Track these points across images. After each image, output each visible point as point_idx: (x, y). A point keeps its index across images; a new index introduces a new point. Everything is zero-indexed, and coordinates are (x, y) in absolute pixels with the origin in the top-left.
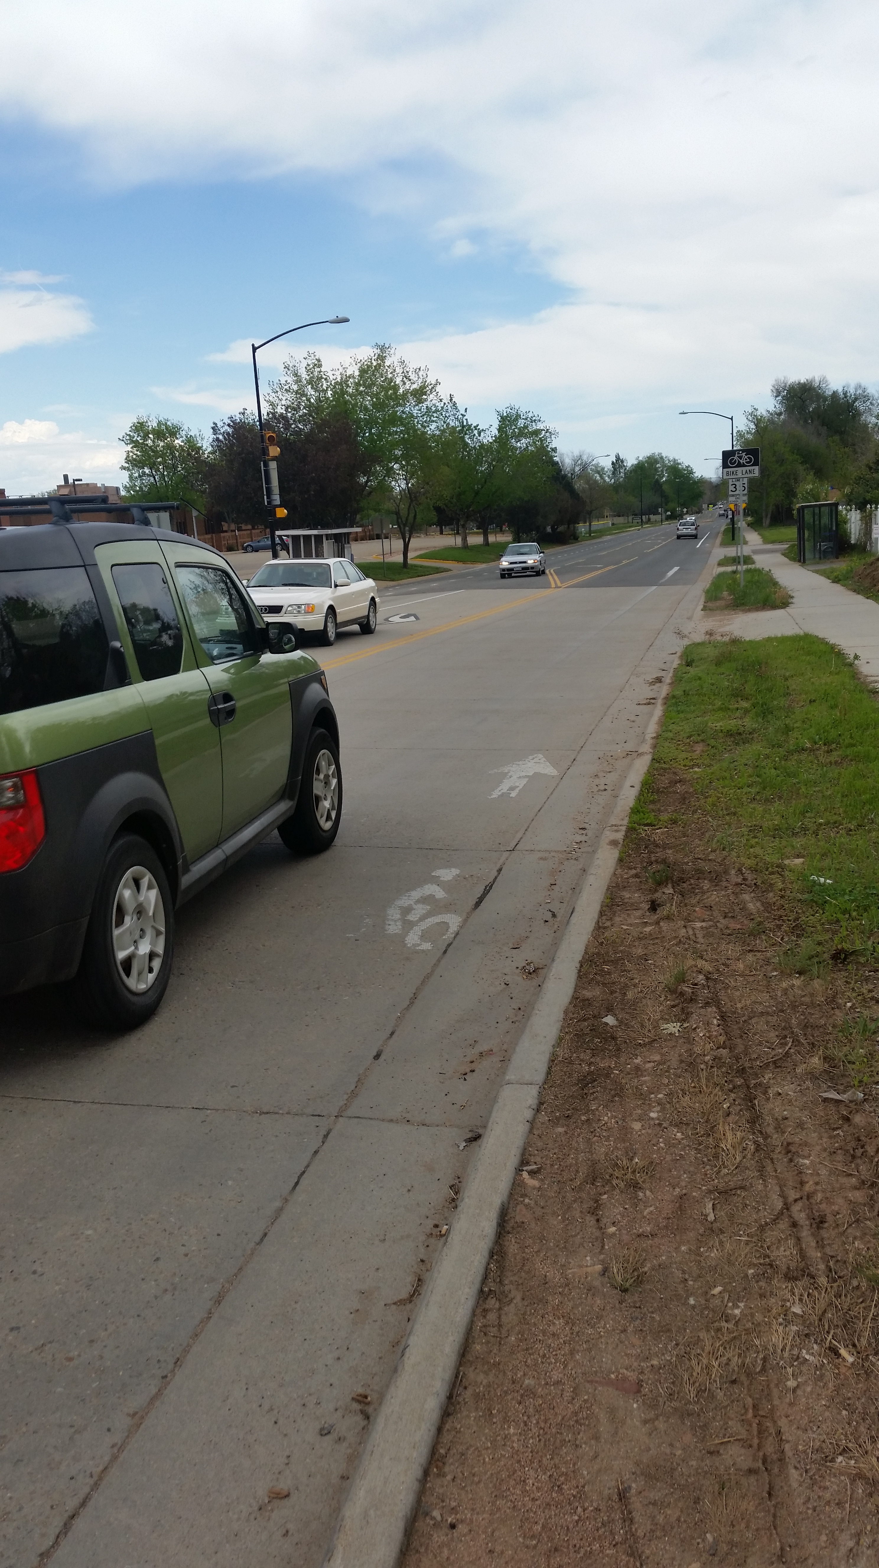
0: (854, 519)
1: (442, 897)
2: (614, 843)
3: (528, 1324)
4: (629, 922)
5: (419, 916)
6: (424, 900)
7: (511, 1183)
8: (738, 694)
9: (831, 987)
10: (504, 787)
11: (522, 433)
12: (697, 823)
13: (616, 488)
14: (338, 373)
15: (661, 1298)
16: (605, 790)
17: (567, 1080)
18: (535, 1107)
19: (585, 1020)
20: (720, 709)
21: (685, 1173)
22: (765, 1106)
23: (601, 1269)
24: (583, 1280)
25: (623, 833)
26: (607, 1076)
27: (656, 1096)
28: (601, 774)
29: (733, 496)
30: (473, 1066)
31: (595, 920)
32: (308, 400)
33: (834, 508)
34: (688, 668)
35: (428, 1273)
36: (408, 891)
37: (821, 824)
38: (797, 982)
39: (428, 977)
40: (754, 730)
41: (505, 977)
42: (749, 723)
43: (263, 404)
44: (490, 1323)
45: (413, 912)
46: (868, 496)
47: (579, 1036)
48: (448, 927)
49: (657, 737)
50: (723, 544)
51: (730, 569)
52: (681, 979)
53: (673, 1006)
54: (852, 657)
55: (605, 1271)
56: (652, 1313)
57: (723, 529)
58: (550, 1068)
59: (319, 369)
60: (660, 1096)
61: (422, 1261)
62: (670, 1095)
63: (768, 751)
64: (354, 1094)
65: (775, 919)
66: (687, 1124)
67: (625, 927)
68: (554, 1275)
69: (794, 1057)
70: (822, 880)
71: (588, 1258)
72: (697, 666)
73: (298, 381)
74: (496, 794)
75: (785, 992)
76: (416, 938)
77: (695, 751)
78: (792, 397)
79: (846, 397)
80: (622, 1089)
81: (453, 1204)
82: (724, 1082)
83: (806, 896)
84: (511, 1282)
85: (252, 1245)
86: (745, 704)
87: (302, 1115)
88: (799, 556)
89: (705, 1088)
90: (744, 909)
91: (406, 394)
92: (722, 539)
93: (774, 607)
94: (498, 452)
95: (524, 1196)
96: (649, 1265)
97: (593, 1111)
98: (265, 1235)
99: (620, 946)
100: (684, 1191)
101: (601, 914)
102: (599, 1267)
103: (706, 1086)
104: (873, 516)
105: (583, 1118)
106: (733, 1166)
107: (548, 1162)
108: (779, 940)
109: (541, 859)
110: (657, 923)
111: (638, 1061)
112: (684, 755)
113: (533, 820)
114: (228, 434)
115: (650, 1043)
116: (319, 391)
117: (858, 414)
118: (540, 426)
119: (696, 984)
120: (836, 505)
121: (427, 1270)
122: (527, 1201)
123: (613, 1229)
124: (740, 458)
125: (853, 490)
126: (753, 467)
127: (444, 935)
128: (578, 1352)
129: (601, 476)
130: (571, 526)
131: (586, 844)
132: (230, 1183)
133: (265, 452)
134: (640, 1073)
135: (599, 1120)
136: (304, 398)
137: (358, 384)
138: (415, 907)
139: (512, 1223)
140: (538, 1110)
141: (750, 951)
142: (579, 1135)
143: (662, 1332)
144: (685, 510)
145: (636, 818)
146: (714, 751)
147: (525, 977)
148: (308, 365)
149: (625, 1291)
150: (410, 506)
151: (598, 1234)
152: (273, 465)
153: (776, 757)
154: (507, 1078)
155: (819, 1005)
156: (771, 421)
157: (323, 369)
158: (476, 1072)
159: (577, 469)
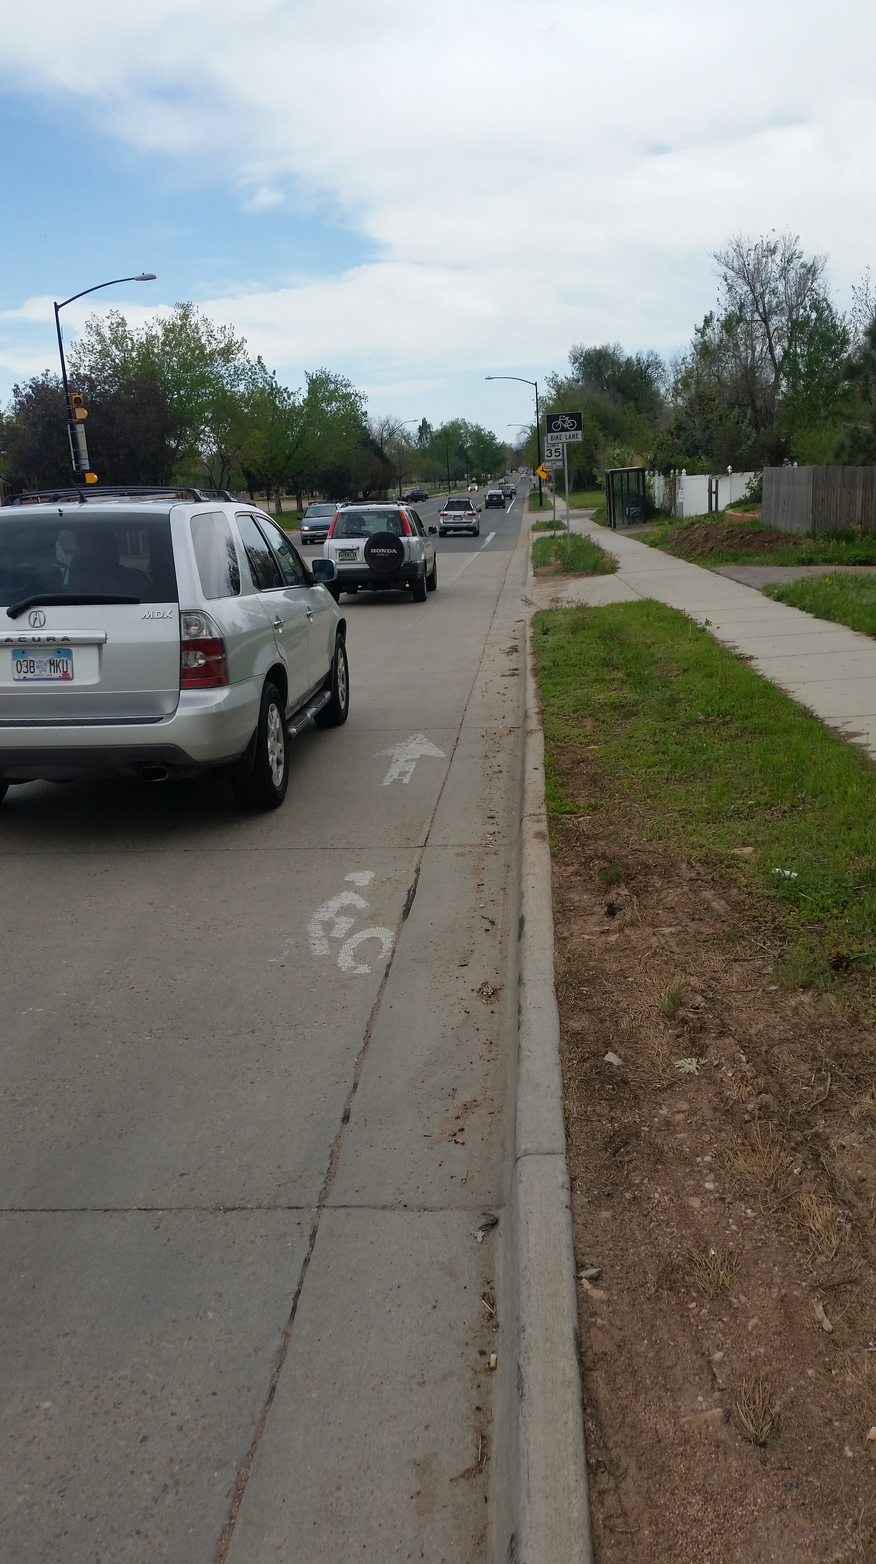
0: (658, 484)
1: (364, 906)
2: (539, 835)
3: (658, 1506)
4: (588, 930)
5: (344, 932)
6: (346, 910)
7: (575, 1300)
8: (607, 663)
9: (848, 1003)
10: (394, 772)
11: (332, 397)
12: (620, 808)
13: (424, 452)
14: (143, 333)
15: (810, 1451)
16: (501, 772)
17: (592, 1144)
18: (568, 1185)
19: (585, 1060)
20: (596, 680)
21: (775, 1265)
22: (834, 1165)
23: (722, 1414)
24: (704, 1432)
25: (546, 823)
26: (637, 1135)
27: (703, 1159)
28: (490, 754)
29: (549, 461)
30: (461, 1123)
31: (553, 931)
32: (113, 360)
33: (641, 473)
34: (545, 636)
35: (490, 1426)
36: (323, 901)
37: (751, 806)
38: (806, 998)
39: (376, 1008)
40: (637, 702)
41: (463, 1003)
42: (629, 695)
43: (67, 365)
44: (612, 1512)
45: (336, 926)
46: (673, 461)
47: (586, 1082)
48: (381, 945)
49: (542, 712)
50: (532, 509)
51: (548, 534)
52: (678, 1002)
53: (679, 1036)
54: (704, 622)
55: (728, 1416)
56: (807, 1474)
57: (528, 494)
58: (567, 1128)
59: (123, 329)
60: (708, 1159)
61: (478, 1409)
62: (718, 1156)
63: (662, 725)
64: (330, 1174)
65: (749, 921)
66: (755, 1197)
67: (587, 937)
68: (665, 1427)
69: (839, 1096)
70: (787, 873)
71: (700, 1398)
72: (553, 635)
73: (102, 340)
74: (387, 781)
75: (795, 1010)
76: (349, 959)
77: (586, 726)
78: (589, 363)
79: (639, 364)
80: (661, 1152)
81: (493, 1322)
82: (781, 1138)
83: (773, 892)
84: (616, 1443)
85: (260, 1405)
86: (620, 675)
87: (276, 1208)
88: (610, 522)
89: (761, 1148)
90: (709, 909)
91: (213, 354)
92: (530, 504)
93: (604, 572)
94: (308, 416)
95: (594, 1314)
96: (779, 1403)
97: (638, 1185)
98: (273, 1389)
99: (590, 960)
100: (783, 1291)
101: (556, 923)
102: (718, 1412)
103: (763, 1144)
104: (677, 481)
105: (628, 1195)
106: (831, 1251)
107: (607, 1262)
108: (761, 945)
109: (458, 855)
110: (621, 930)
111: (664, 1111)
112: (576, 731)
113: (435, 810)
114: (30, 396)
115: (671, 1086)
116: (124, 351)
117: (649, 381)
118: (350, 390)
119: (697, 1008)
120: (643, 470)
121: (488, 1422)
122: (599, 1321)
123: (718, 1355)
124: (564, 422)
125: (655, 455)
126: (576, 432)
127: (379, 953)
128: (735, 1546)
129: (407, 441)
130: (383, 491)
131: (500, 836)
132: (210, 1315)
133: (71, 414)
134: (671, 1128)
135: (650, 1198)
136: (109, 359)
137: (164, 344)
138: (337, 920)
139: (591, 1357)
140: (572, 1189)
141: (735, 960)
142: (630, 1220)
143: (830, 1503)
144: (489, 476)
145: (553, 805)
146: (604, 726)
147: (485, 1001)
148: (112, 324)
149: (763, 1445)
150: (223, 471)
151: (699, 1361)
152: (81, 429)
153: (672, 732)
154: (523, 1147)
155: (843, 1027)
156: (570, 388)
157: (127, 329)
158: (466, 1130)
159: (385, 434)
